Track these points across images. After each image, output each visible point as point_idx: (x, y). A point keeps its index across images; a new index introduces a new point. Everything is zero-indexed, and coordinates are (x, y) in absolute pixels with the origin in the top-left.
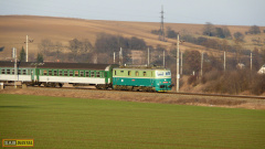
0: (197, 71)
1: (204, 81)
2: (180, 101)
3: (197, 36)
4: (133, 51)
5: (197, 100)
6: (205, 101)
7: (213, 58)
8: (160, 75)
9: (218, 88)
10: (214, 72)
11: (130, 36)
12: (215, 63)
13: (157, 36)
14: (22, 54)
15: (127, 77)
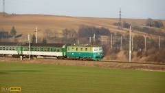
0: (142, 49)
1: (147, 55)
2: (131, 67)
3: (142, 27)
4: (102, 36)
5: (142, 67)
6: (147, 68)
7: (152, 40)
8: (96, 50)
9: (155, 59)
10: (153, 49)
11: (100, 27)
12: (154, 44)
13: (117, 27)
14: (34, 38)
15: (76, 51)
